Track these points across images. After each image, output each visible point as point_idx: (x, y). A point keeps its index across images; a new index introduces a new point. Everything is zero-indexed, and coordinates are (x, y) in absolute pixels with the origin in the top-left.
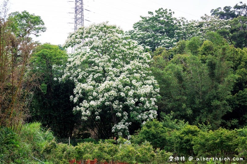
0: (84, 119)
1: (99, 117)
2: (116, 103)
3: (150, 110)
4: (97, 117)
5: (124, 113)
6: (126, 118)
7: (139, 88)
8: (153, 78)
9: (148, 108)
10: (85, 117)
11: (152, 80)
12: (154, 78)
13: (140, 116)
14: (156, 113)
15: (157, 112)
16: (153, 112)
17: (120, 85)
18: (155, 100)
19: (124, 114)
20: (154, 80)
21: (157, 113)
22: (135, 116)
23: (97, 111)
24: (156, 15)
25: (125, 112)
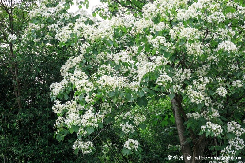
0: (81, 150)
1: (136, 143)
4: (127, 143)
23: (131, 122)
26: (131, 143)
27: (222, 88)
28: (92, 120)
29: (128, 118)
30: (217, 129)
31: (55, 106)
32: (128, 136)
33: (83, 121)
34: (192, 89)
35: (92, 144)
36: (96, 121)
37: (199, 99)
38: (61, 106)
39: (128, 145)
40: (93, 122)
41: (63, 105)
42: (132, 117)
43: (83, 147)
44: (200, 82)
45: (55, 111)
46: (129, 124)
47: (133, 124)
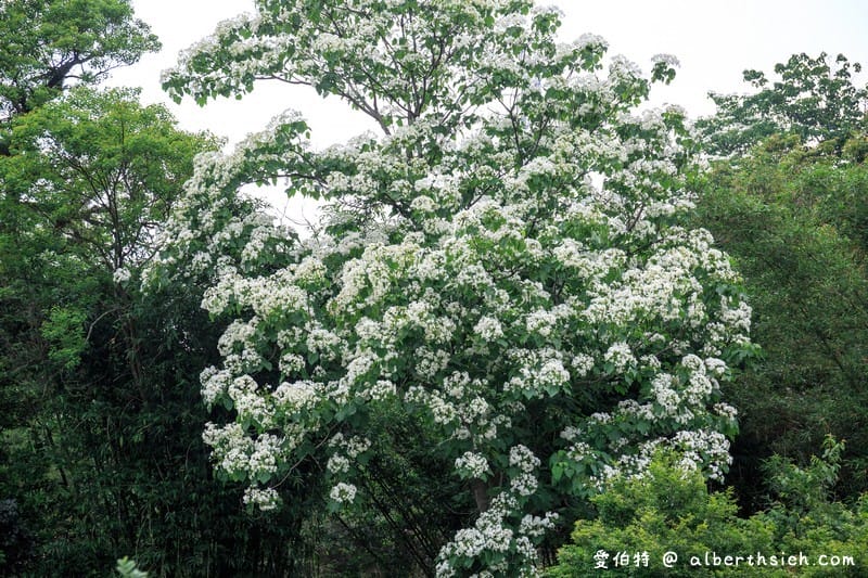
0: (256, 505)
1: (351, 490)
2: (454, 392)
3: (682, 428)
4: (335, 491)
5: (514, 452)
6: (526, 484)
7: (599, 287)
8: (703, 239)
9: (670, 420)
10: (262, 487)
11: (697, 251)
12: (710, 237)
13: (610, 472)
14: (721, 446)
15: (726, 444)
16: (701, 444)
17: (472, 268)
18: (720, 371)
19: (515, 458)
20: (714, 251)
21: (732, 451)
22: (580, 469)
23: (343, 452)
24: (776, 85)
25: (523, 448)
26: (342, 492)
27: (479, 400)
28: (267, 460)
29: (337, 445)
30: (477, 465)
31: (208, 432)
32: (338, 477)
33: (253, 463)
34: (439, 396)
35: (275, 493)
36: (273, 462)
37: (448, 416)
38: (217, 432)
39: (337, 494)
40: (269, 464)
41: (220, 430)
42: (346, 443)
43: (260, 499)
44: (455, 384)
45: (208, 441)
46: (340, 456)
47: (346, 456)
